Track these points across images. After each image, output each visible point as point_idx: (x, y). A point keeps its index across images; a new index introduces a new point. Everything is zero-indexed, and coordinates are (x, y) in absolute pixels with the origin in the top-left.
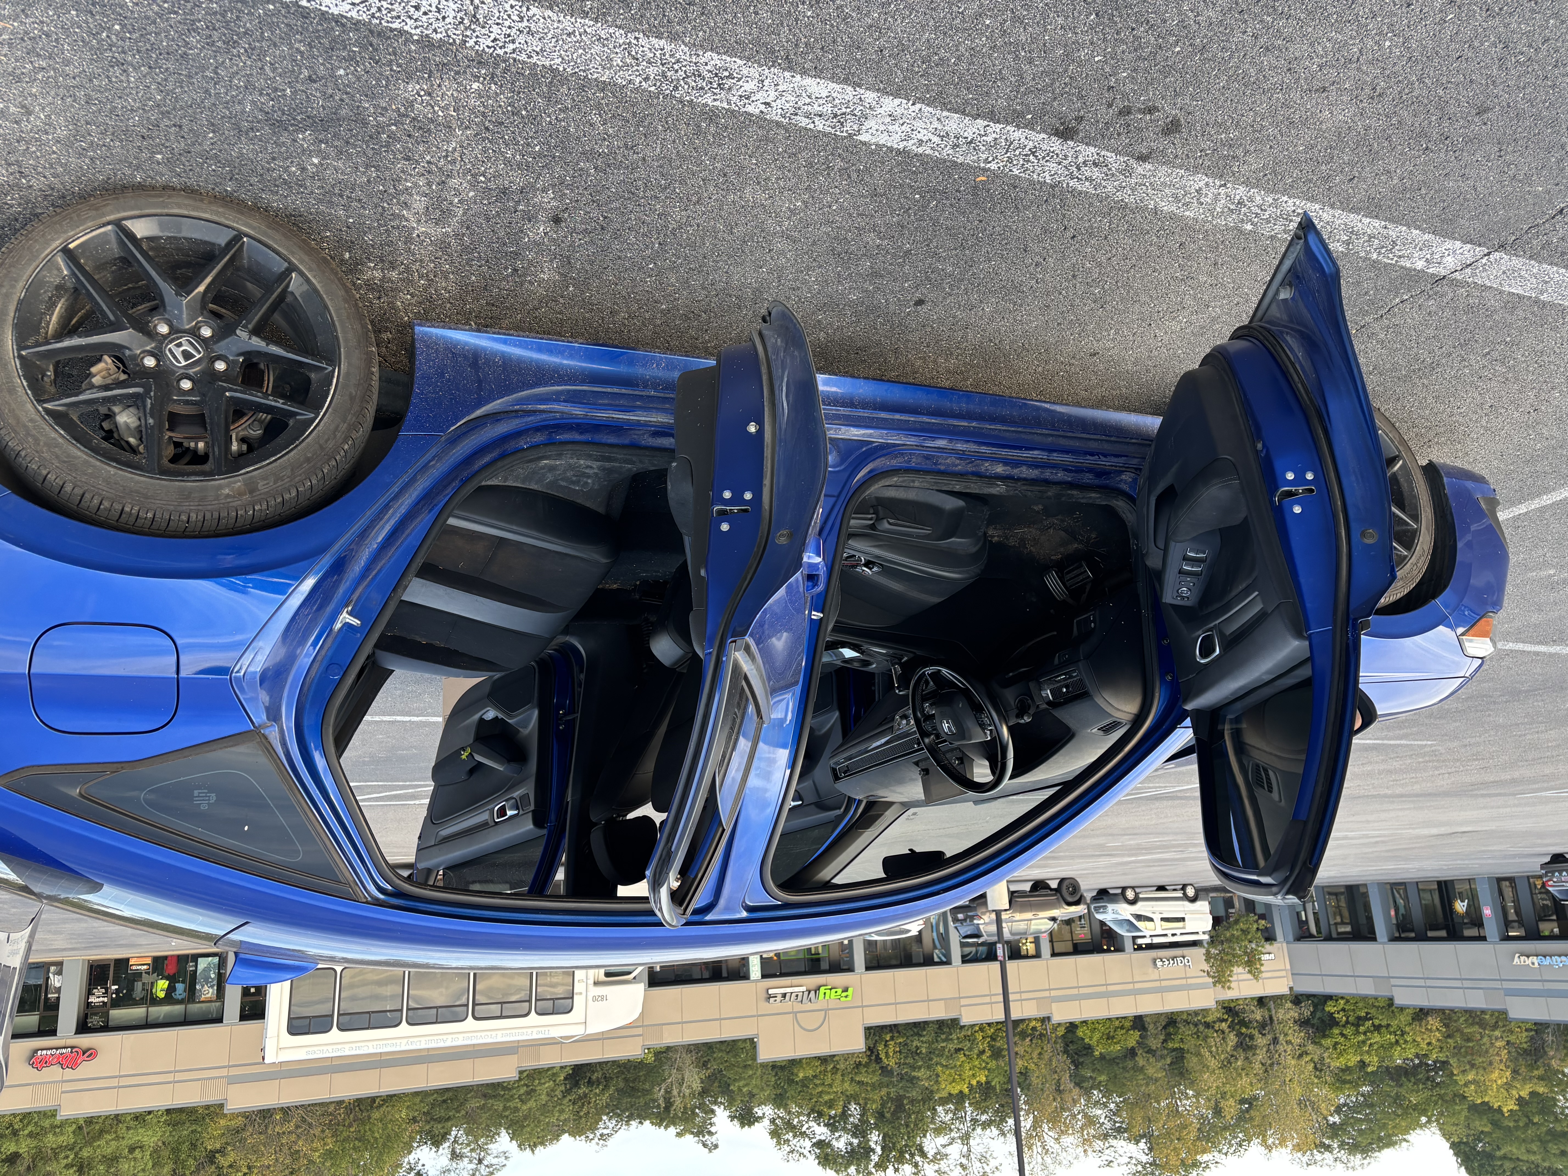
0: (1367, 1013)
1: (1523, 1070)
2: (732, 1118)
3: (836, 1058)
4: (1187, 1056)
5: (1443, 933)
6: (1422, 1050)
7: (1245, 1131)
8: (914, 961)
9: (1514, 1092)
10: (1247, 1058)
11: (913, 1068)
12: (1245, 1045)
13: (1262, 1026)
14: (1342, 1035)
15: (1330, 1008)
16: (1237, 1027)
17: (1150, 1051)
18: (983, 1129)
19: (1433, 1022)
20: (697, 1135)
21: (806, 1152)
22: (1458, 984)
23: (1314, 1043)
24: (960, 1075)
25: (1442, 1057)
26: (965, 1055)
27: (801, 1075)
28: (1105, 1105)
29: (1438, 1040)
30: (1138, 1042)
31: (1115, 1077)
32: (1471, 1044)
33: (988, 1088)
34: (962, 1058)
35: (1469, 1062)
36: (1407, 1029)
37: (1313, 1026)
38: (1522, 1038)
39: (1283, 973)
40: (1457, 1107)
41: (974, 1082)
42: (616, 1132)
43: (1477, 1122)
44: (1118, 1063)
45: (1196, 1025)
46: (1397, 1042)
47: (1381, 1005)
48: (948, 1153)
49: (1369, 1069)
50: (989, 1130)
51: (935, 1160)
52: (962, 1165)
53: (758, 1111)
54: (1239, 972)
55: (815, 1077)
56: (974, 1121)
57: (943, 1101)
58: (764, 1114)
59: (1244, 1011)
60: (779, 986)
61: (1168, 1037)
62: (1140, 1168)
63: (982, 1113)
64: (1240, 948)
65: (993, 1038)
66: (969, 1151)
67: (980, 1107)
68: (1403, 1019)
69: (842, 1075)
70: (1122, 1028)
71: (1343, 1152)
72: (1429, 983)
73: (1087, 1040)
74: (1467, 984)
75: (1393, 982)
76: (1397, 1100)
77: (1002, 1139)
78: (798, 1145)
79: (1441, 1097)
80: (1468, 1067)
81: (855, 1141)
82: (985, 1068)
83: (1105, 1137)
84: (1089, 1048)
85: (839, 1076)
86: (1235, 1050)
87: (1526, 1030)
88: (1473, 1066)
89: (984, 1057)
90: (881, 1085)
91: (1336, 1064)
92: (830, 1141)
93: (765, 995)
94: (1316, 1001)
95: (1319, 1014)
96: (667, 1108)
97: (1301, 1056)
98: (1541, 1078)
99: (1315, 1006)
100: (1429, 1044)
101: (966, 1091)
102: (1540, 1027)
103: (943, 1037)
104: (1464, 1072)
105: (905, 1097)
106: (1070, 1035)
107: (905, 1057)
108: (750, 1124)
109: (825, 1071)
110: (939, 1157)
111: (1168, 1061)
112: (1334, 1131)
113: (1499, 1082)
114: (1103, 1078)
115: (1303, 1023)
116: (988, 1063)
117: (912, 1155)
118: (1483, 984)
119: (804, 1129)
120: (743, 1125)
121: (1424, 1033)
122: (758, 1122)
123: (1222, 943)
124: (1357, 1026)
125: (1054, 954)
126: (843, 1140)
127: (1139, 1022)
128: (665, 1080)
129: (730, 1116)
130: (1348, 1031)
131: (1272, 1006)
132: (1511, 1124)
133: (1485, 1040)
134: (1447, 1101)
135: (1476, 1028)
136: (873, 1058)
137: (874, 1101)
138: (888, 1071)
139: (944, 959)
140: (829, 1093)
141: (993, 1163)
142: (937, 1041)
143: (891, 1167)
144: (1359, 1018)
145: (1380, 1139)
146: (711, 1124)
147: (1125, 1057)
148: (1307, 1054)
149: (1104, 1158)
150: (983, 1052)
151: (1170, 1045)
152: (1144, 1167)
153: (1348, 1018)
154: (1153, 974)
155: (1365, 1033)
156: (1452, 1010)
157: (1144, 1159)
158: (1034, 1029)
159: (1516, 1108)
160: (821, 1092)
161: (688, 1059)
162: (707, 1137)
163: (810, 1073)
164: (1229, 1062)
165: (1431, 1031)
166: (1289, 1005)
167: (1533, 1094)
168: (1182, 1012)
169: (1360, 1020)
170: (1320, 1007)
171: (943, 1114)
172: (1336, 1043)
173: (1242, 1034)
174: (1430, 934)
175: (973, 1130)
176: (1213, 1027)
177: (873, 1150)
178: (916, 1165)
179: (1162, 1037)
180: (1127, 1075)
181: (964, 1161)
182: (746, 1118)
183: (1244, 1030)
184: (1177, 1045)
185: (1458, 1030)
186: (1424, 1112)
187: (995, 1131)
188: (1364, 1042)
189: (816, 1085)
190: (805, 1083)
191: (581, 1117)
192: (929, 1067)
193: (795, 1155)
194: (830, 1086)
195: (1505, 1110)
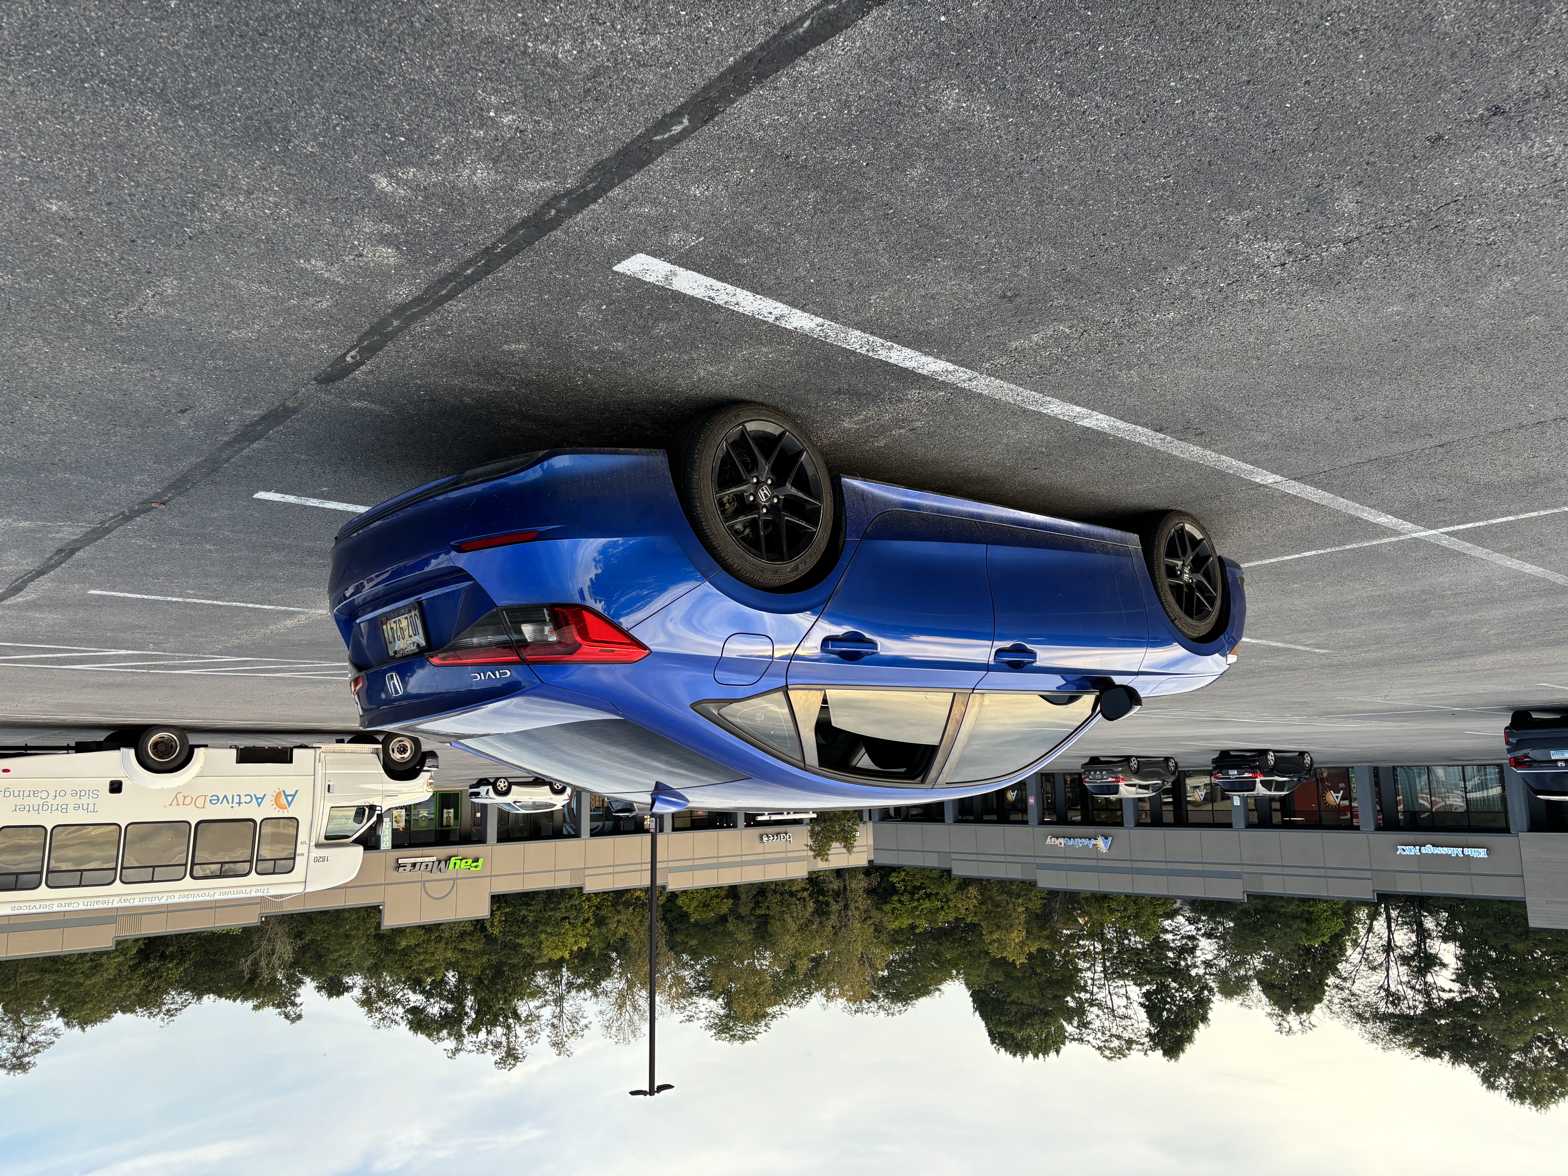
0: (922, 883)
1: (1035, 931)
2: (319, 989)
3: (442, 927)
4: (772, 921)
5: (994, 817)
6: (961, 914)
7: (809, 986)
8: (543, 834)
9: (1026, 949)
10: (821, 922)
11: (518, 935)
12: (822, 911)
13: (837, 894)
14: (900, 901)
15: (893, 878)
16: (816, 895)
17: (740, 917)
18: (579, 991)
19: (973, 891)
20: (278, 1006)
21: (398, 1019)
22: (1003, 859)
23: (877, 908)
24: (562, 942)
25: (976, 920)
26: (570, 923)
27: (404, 944)
28: (692, 966)
29: (975, 906)
30: (730, 910)
31: (705, 941)
32: (999, 910)
33: (586, 954)
34: (567, 926)
35: (996, 924)
36: (952, 897)
37: (877, 894)
38: (1036, 905)
39: (865, 849)
40: (981, 961)
41: (575, 948)
42: (185, 1006)
43: (994, 974)
44: (709, 929)
45: (782, 894)
46: (942, 907)
47: (934, 876)
48: (541, 1013)
49: (918, 931)
50: (583, 992)
51: (527, 1021)
52: (553, 1025)
53: (348, 980)
54: (836, 847)
55: (418, 945)
56: (570, 985)
57: (542, 967)
58: (354, 984)
59: (824, 881)
60: (408, 857)
61: (757, 904)
62: (717, 1021)
63: (579, 977)
64: (840, 825)
65: (599, 908)
66: (562, 1011)
67: (576, 971)
68: (951, 887)
69: (446, 943)
70: (717, 897)
71: (886, 1001)
72: (981, 858)
73: (685, 909)
74: (1009, 859)
75: (954, 856)
76: (937, 956)
77: (594, 1000)
78: (391, 1012)
79: (970, 953)
80: (995, 928)
81: (450, 1006)
82: (587, 935)
83: (691, 994)
84: (685, 916)
85: (442, 945)
86: (812, 915)
87: (1041, 898)
88: (998, 927)
89: (588, 925)
90: (483, 953)
91: (895, 925)
92: (424, 1008)
93: (394, 864)
94: (883, 873)
95: (884, 885)
96: (251, 981)
97: (865, 919)
98: (1047, 937)
99: (882, 877)
100: (966, 909)
101: (567, 956)
102: (1053, 894)
103: (552, 906)
104: (991, 932)
105: (505, 964)
106: (668, 905)
107: (511, 926)
108: (339, 993)
109: (429, 940)
110: (532, 1018)
111: (754, 926)
112: (882, 983)
113: (1017, 940)
114: (694, 942)
115: (870, 892)
116: (590, 931)
117: (506, 1018)
118: (1021, 860)
119: (398, 996)
120: (330, 995)
121: (964, 900)
122: (347, 991)
123: (825, 821)
124: (912, 894)
125: (674, 829)
126: (437, 1006)
127: (733, 891)
128: (253, 951)
129: (317, 987)
130: (905, 898)
131: (847, 878)
132: (1020, 975)
133: (1011, 906)
134: (974, 957)
135: (1004, 897)
136: (478, 927)
137: (474, 968)
138: (492, 939)
139: (573, 833)
140: (430, 961)
141: (583, 1022)
142: (545, 910)
143: (484, 1030)
144: (915, 887)
145: (919, 989)
146: (295, 995)
147: (717, 923)
148: (870, 917)
149: (686, 1013)
150: (587, 920)
151: (758, 912)
152: (720, 1020)
153: (906, 887)
154: (760, 848)
155: (918, 900)
156: (988, 880)
157: (722, 1012)
158: (638, 898)
159: (1026, 961)
160: (423, 961)
161: (280, 930)
162: (289, 1008)
163: (412, 942)
164: (807, 926)
165: (969, 898)
166: (861, 876)
167: (1040, 950)
168: (771, 882)
169: (917, 889)
170: (885, 879)
171: (540, 979)
172: (894, 909)
173: (819, 901)
174: (986, 817)
175: (568, 992)
176: (796, 896)
177: (466, 1014)
178: (509, 1027)
179: (752, 905)
180: (716, 939)
181: (555, 1021)
182: (335, 988)
183: (821, 898)
184: (763, 912)
185: (990, 898)
186: (955, 966)
187: (589, 993)
188: (916, 908)
189: (418, 954)
190: (405, 952)
191: (149, 992)
192: (533, 935)
193: (387, 1022)
194: (433, 954)
195: (1018, 963)
